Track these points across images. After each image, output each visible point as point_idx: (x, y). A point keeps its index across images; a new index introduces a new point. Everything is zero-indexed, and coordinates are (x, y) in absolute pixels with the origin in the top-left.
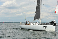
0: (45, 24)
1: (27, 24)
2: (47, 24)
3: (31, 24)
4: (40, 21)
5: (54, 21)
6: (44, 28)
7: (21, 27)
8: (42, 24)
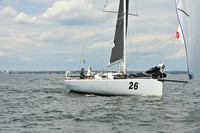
0: (135, 76)
1: (87, 77)
2: (140, 75)
3: (97, 76)
4: (123, 66)
5: (161, 65)
6: (130, 88)
7: (68, 86)
8: (125, 77)
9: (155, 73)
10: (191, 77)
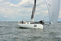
0: (36, 23)
6: (34, 26)
7: (19, 26)
8: (33, 23)
9: (41, 22)
10: (50, 24)
